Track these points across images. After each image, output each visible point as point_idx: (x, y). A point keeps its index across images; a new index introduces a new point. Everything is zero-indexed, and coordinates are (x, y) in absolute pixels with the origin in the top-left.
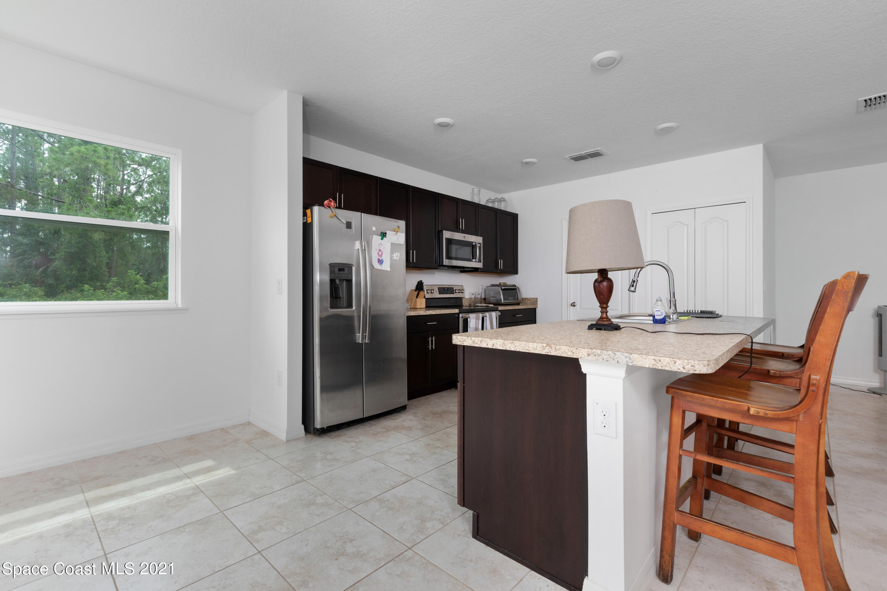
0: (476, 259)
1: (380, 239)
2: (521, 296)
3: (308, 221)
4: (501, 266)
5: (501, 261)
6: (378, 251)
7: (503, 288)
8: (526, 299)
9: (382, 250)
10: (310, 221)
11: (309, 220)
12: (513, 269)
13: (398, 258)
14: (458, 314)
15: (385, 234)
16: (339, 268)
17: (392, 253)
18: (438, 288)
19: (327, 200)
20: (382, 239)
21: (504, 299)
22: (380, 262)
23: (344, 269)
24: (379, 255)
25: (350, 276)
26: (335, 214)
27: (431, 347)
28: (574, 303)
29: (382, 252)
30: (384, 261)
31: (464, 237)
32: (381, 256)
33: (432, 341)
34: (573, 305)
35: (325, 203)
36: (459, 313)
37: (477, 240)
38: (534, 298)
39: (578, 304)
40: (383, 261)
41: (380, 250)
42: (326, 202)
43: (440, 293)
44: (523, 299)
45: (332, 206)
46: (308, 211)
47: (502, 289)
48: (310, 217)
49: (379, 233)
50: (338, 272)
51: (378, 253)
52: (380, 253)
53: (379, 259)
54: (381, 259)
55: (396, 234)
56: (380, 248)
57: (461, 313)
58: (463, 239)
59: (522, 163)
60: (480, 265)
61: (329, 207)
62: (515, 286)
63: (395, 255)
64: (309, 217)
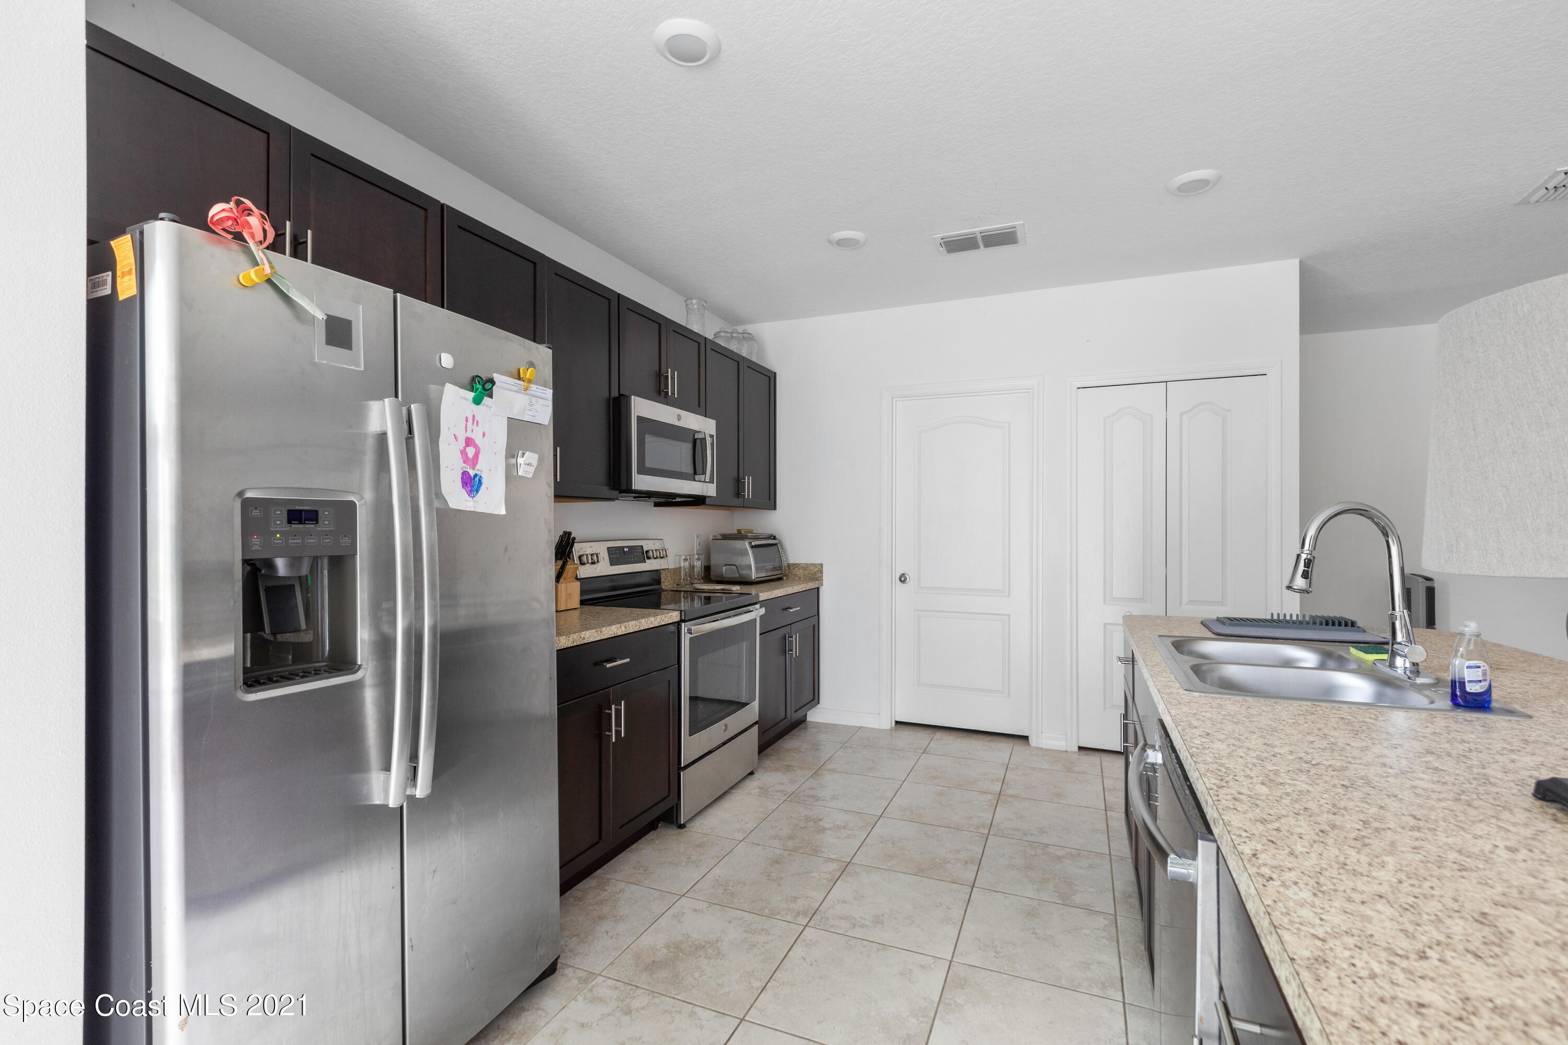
0: (704, 473)
1: (471, 399)
2: (787, 560)
3: (119, 288)
4: (749, 492)
5: (749, 479)
6: (462, 443)
7: (753, 544)
8: (796, 566)
9: (478, 441)
10: (133, 291)
11: (127, 288)
12: (769, 501)
13: (532, 470)
14: (678, 624)
15: (488, 386)
16: (289, 512)
17: (511, 454)
18: (608, 548)
19: (227, 201)
20: (477, 401)
21: (757, 569)
22: (471, 483)
23: (316, 512)
24: (466, 461)
25: (345, 541)
26: (268, 270)
27: (616, 731)
28: (903, 574)
29: (476, 447)
30: (484, 481)
31: (679, 418)
32: (474, 461)
33: (618, 712)
34: (903, 579)
35: (211, 214)
36: (682, 621)
37: (705, 426)
38: (814, 565)
39: (911, 576)
40: (480, 482)
41: (469, 442)
42: (217, 210)
43: (613, 562)
44: (789, 565)
45: (253, 236)
46: (123, 247)
47: (752, 547)
48: (130, 272)
49: (466, 379)
50: (286, 528)
51: (463, 453)
52: (471, 451)
53: (465, 473)
54: (472, 473)
55: (526, 389)
56: (469, 434)
57: (685, 621)
58: (676, 422)
59: (830, 242)
60: (710, 490)
61: (238, 237)
62: (774, 538)
63: (521, 460)
64: (124, 274)
